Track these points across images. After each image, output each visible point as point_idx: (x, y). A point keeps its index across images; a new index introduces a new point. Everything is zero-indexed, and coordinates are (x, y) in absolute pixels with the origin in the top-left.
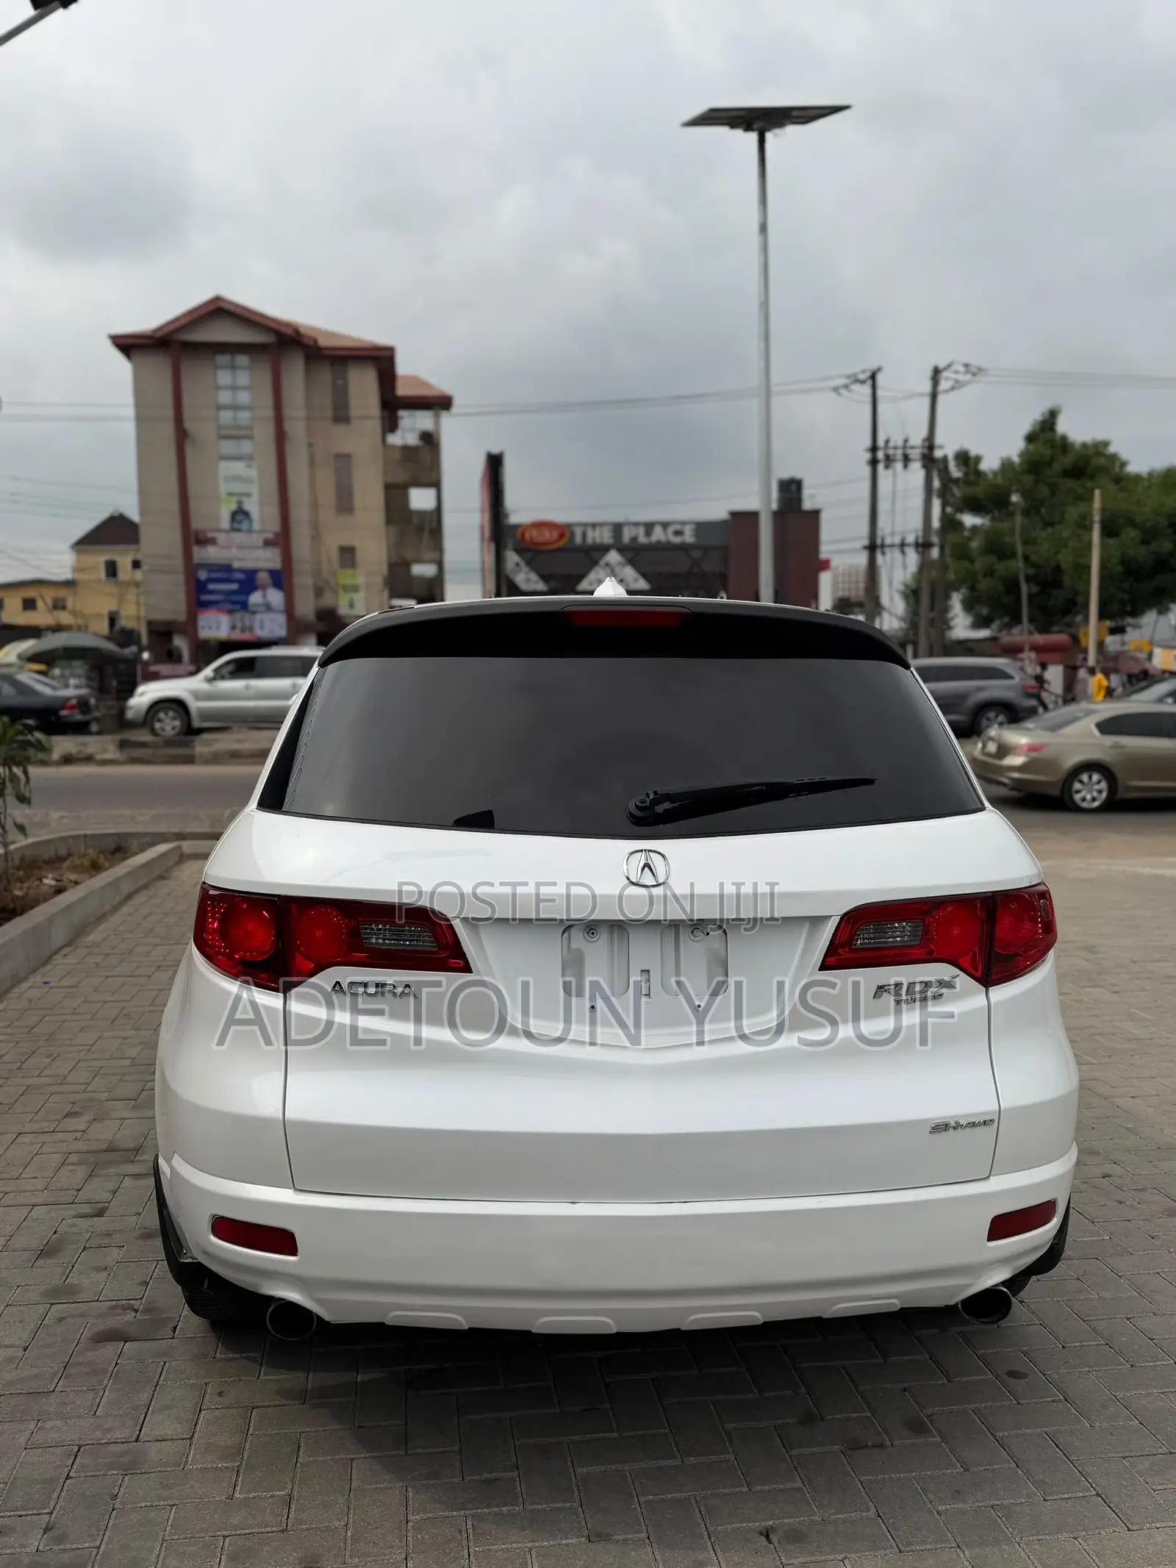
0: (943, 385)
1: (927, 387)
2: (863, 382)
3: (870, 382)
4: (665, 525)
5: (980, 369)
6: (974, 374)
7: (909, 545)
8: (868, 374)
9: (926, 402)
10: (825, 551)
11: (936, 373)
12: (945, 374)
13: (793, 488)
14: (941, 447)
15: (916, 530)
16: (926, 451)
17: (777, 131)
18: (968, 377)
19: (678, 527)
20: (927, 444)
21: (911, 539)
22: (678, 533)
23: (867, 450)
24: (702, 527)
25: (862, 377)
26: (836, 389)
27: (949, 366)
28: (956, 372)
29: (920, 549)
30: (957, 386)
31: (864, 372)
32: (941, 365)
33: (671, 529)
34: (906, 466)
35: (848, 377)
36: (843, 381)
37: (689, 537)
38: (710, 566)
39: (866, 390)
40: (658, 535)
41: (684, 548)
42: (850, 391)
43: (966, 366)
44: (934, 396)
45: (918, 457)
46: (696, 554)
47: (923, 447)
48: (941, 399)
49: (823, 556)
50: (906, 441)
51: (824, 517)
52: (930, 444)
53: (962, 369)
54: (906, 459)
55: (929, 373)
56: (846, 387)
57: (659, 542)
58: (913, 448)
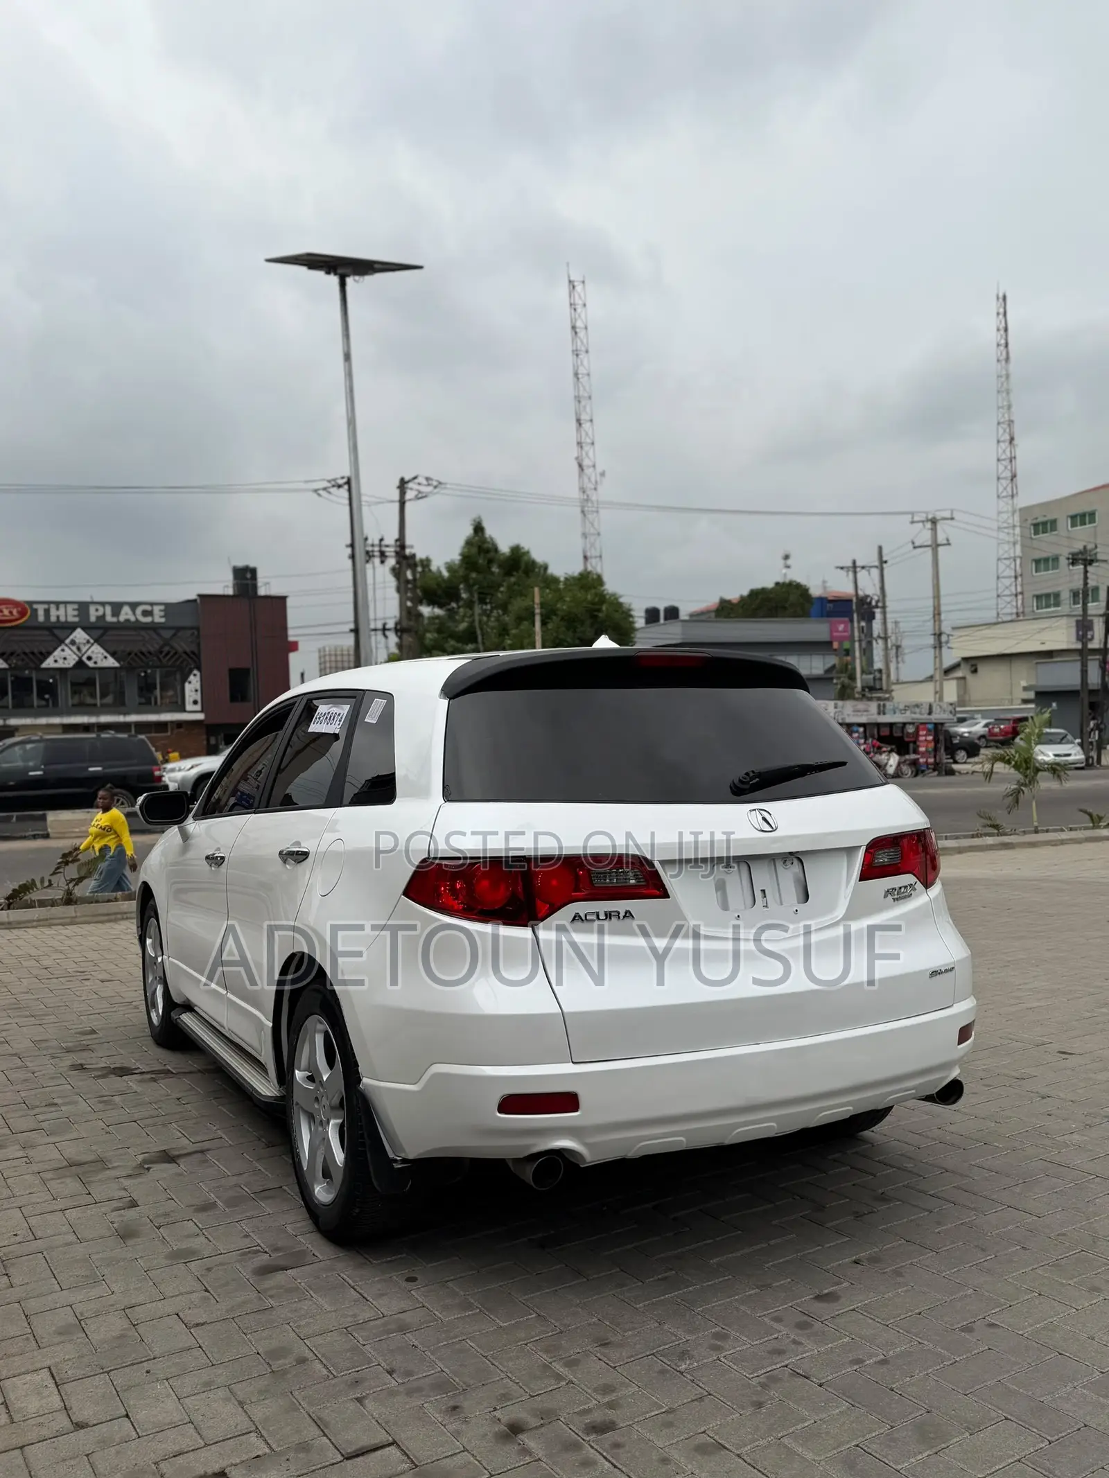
0: (410, 495)
1: (396, 495)
2: (340, 486)
3: (346, 487)
4: (134, 606)
5: (440, 483)
6: (435, 487)
7: (389, 630)
8: (345, 480)
9: (397, 506)
10: (292, 635)
11: (403, 485)
12: (410, 485)
13: (249, 576)
14: (412, 547)
15: (395, 617)
16: (398, 549)
17: (357, 278)
18: (430, 489)
19: (148, 608)
20: (398, 543)
21: (391, 624)
22: (145, 613)
23: (347, 546)
24: (169, 608)
25: (341, 482)
26: (316, 491)
27: (415, 478)
28: (419, 484)
29: (399, 634)
30: (420, 496)
31: (343, 478)
32: (407, 478)
33: (139, 610)
34: (382, 562)
35: (329, 481)
36: (326, 484)
37: (158, 618)
38: (182, 645)
39: (344, 492)
40: (126, 614)
41: (154, 627)
42: (330, 493)
43: (427, 479)
44: (402, 503)
45: (393, 554)
46: (167, 634)
47: (396, 546)
48: (408, 506)
49: (291, 639)
50: (381, 540)
51: (290, 603)
52: (401, 544)
53: (425, 482)
54: (383, 555)
55: (397, 483)
56: (325, 489)
57: (127, 621)
58: (387, 546)
